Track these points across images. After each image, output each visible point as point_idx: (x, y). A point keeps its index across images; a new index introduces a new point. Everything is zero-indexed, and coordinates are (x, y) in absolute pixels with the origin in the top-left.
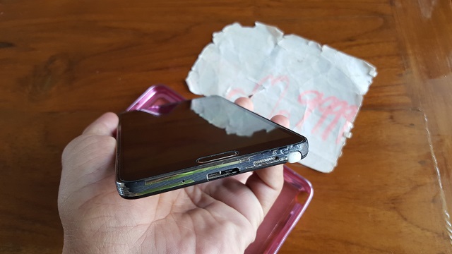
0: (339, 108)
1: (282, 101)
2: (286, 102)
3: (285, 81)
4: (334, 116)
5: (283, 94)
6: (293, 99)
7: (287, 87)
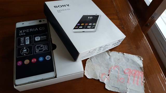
0: (137, 73)
1: (119, 74)
2: (121, 75)
3: (117, 67)
4: (137, 76)
5: (119, 72)
6: (122, 73)
7: (119, 69)
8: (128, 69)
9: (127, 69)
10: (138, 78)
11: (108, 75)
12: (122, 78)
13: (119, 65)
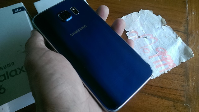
1: (150, 46)
3: (156, 40)
5: (152, 44)
6: (154, 48)
7: (155, 42)
9: (163, 49)
10: (164, 65)
11: (139, 37)
12: (149, 50)
13: (160, 40)
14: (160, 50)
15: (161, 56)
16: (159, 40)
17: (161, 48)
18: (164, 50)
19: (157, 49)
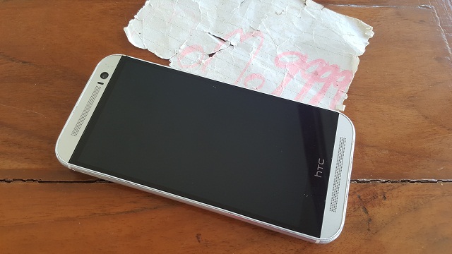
0: (327, 74)
1: (253, 62)
2: (259, 65)
3: (258, 38)
4: (322, 84)
6: (268, 61)
7: (261, 45)
8: (297, 54)
9: (292, 53)
10: (323, 91)
11: (211, 55)
12: (260, 77)
13: (268, 30)
14: (287, 59)
15: (299, 73)
16: (267, 33)
17: (284, 54)
18: (294, 56)
19: (277, 60)
